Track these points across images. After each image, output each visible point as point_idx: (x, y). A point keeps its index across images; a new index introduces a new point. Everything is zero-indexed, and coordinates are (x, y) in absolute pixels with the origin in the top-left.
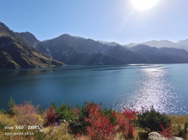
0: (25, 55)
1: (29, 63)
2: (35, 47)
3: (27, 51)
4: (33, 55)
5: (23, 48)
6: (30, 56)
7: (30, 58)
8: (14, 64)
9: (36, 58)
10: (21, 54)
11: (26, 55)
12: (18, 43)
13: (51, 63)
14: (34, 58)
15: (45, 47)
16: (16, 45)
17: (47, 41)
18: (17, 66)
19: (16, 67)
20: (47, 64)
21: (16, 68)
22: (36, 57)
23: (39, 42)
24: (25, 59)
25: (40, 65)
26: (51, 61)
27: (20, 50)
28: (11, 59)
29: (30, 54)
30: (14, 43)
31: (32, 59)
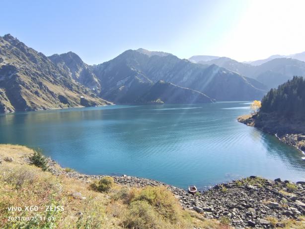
0: (28, 92)
1: (29, 104)
3: (36, 85)
4: (45, 91)
5: (30, 80)
6: (37, 93)
9: (51, 96)
10: (22, 91)
11: (31, 92)
12: (24, 74)
13: (79, 102)
14: (44, 96)
15: (93, 74)
16: (19, 77)
18: (8, 108)
19: (6, 109)
20: (66, 105)
21: (5, 112)
22: (51, 93)
23: (86, 68)
24: (25, 98)
25: (46, 107)
26: (80, 99)
27: (23, 84)
28: (5, 99)
29: (41, 89)
30: (18, 74)
31: (39, 96)
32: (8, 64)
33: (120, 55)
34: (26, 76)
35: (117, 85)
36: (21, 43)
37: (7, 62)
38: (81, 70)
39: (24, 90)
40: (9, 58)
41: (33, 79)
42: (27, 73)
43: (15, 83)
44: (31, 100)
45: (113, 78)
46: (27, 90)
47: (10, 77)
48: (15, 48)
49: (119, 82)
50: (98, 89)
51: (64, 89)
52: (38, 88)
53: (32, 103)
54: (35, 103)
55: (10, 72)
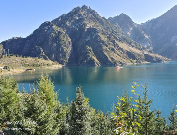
0: (107, 48)
1: (110, 59)
2: (129, 34)
3: (111, 43)
4: (118, 47)
5: (107, 39)
6: (113, 50)
7: (113, 52)
8: (94, 60)
9: (121, 52)
10: (103, 48)
11: (109, 48)
12: (102, 34)
13: (144, 58)
14: (118, 52)
15: (143, 32)
16: (100, 36)
17: (148, 22)
18: (97, 63)
19: (95, 64)
20: (135, 61)
21: (95, 66)
22: (122, 49)
23: (136, 27)
24: (106, 54)
25: (123, 62)
26: (144, 55)
27: (103, 42)
28: (93, 55)
29: (115, 46)
30: (98, 34)
31: (115, 53)
32: (90, 27)
33: (169, 11)
34: (103, 36)
35: (172, 40)
36: (93, 10)
37: (89, 26)
38: (131, 29)
39: (104, 47)
40: (89, 22)
41: (108, 38)
42: (104, 33)
43: (97, 41)
44: (111, 56)
45: (163, 34)
46: (106, 47)
47: (93, 37)
48: (90, 14)
49: (173, 38)
50: (151, 46)
51: (128, 46)
52: (113, 45)
53: (112, 59)
54: (114, 58)
55: (93, 33)
